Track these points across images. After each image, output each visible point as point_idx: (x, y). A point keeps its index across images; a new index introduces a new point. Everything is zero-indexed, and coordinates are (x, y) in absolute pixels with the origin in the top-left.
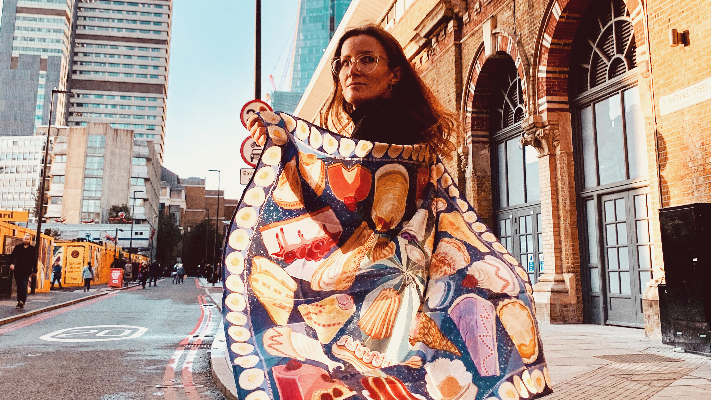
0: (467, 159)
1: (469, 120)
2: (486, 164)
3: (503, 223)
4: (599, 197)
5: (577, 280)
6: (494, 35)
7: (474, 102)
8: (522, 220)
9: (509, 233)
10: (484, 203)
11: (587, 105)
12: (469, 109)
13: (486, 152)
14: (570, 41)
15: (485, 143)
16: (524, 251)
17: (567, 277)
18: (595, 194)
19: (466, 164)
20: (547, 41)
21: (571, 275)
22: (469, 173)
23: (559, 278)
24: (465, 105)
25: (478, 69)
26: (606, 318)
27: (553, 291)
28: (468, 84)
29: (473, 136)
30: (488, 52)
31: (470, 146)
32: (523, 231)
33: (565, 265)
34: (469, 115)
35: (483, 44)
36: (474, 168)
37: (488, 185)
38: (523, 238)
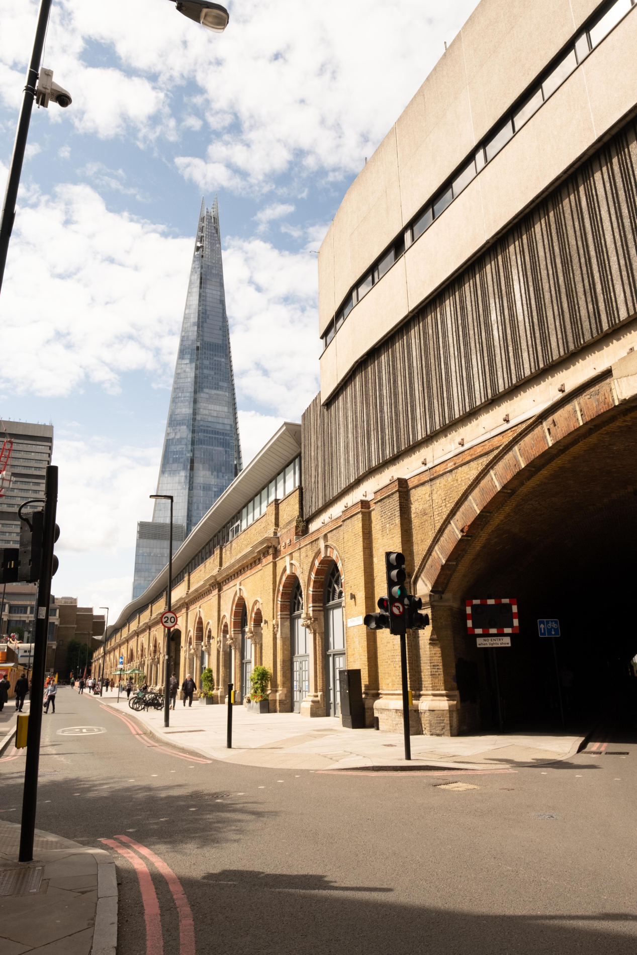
0: (278, 627)
1: (279, 606)
2: (288, 631)
3: (295, 663)
4: (334, 655)
5: (324, 695)
6: (291, 564)
7: (282, 595)
8: (304, 662)
9: (298, 669)
10: (286, 652)
11: (330, 609)
12: (279, 599)
13: (288, 623)
14: (323, 577)
15: (288, 618)
16: (304, 679)
17: (319, 694)
18: (332, 654)
19: (277, 631)
20: (313, 576)
21: (321, 693)
22: (279, 635)
23: (316, 694)
24: (277, 596)
25: (284, 578)
26: (335, 714)
27: (313, 702)
28: (279, 586)
29: (281, 615)
30: (288, 572)
31: (279, 620)
32: (304, 669)
33: (318, 688)
34: (279, 603)
35: (286, 567)
36: (281, 633)
37: (288, 643)
38: (304, 672)
